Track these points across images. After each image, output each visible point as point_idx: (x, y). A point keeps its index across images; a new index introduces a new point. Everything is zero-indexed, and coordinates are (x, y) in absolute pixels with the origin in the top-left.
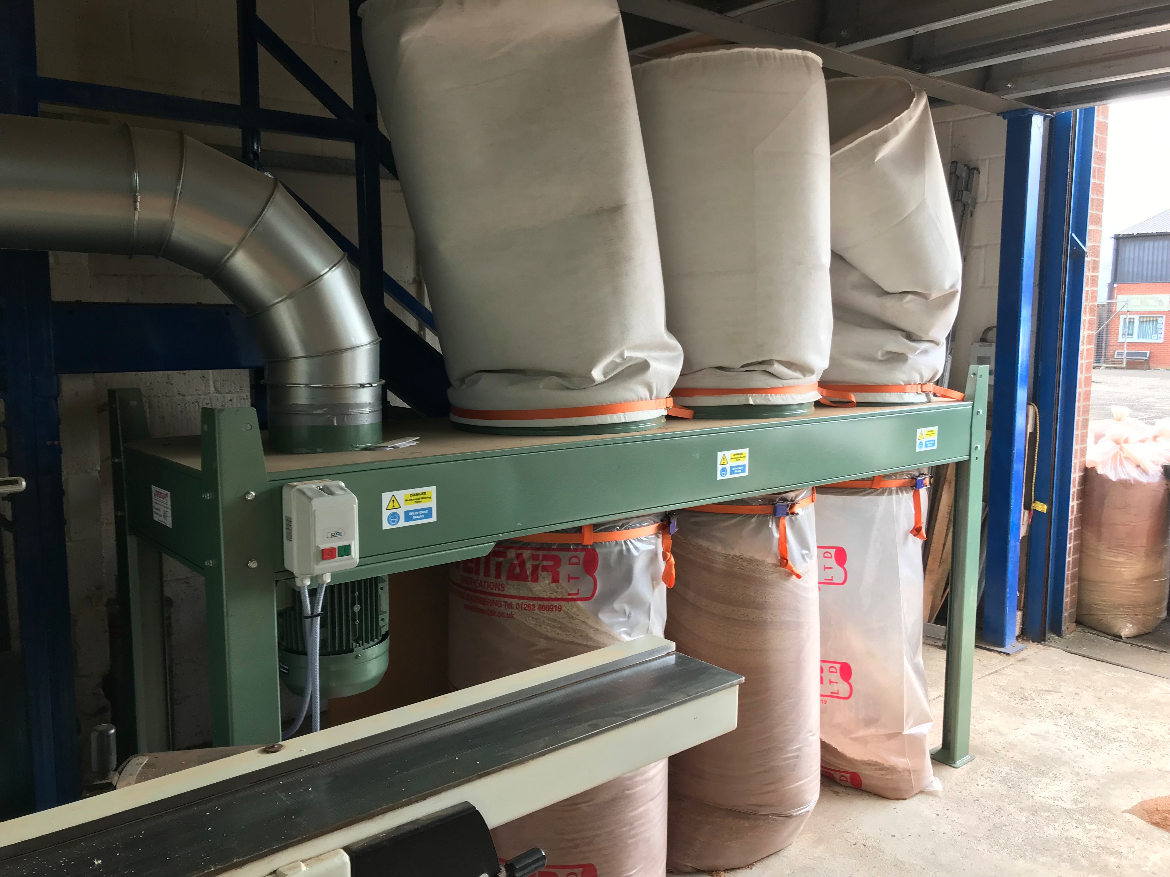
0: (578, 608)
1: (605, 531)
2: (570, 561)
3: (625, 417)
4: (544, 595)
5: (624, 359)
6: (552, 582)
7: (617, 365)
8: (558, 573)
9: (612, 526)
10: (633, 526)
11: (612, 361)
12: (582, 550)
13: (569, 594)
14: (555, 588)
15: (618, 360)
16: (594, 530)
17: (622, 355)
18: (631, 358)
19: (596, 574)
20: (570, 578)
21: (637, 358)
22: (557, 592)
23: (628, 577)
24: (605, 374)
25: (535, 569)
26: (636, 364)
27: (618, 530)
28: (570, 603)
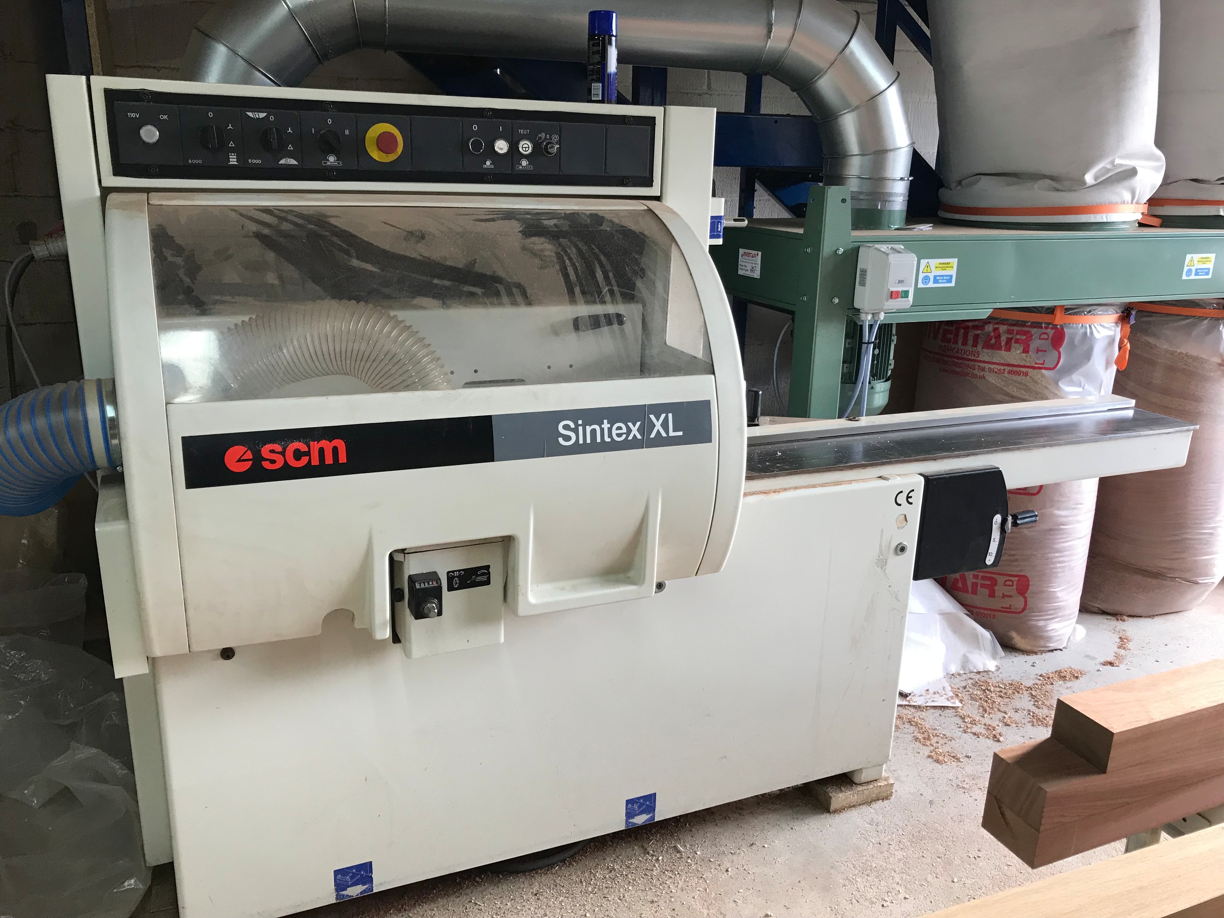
0: (1043, 376)
1: (1073, 315)
2: (1040, 336)
3: (1107, 217)
4: (1014, 362)
5: (1114, 166)
6: (1023, 352)
7: (1108, 170)
8: (1029, 345)
9: (1081, 311)
10: (1099, 313)
11: (1104, 167)
12: (1052, 329)
13: (1036, 363)
14: (1025, 358)
15: (1109, 167)
16: (1065, 312)
17: (1112, 162)
18: (1121, 165)
19: (1061, 350)
20: (1038, 351)
21: (1126, 165)
22: (1026, 361)
23: (1088, 355)
24: (1096, 178)
25: (1009, 341)
26: (1124, 171)
27: (1085, 314)
28: (1036, 371)
